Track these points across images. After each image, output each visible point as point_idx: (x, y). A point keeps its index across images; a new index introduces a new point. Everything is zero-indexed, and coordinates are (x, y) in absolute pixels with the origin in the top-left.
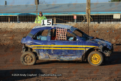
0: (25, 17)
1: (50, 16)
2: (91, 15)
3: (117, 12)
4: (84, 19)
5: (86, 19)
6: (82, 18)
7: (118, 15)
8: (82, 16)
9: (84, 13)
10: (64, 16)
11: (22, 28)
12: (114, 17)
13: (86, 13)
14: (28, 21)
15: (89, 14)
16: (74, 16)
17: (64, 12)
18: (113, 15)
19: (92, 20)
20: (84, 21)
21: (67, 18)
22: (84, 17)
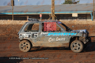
0: (3, 16)
1: (22, 15)
2: (55, 14)
3: (75, 12)
4: (50, 17)
5: (51, 17)
6: (48, 16)
7: (76, 14)
8: (48, 15)
9: (50, 12)
10: (34, 15)
11: (2, 24)
12: (73, 16)
13: (51, 12)
14: (3, 18)
15: (53, 13)
16: (40, 15)
17: (34, 12)
18: (72, 14)
19: (56, 18)
20: (49, 18)
21: (36, 16)
22: (50, 15)
